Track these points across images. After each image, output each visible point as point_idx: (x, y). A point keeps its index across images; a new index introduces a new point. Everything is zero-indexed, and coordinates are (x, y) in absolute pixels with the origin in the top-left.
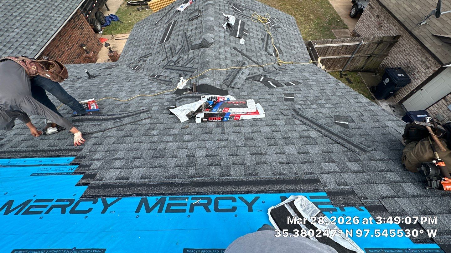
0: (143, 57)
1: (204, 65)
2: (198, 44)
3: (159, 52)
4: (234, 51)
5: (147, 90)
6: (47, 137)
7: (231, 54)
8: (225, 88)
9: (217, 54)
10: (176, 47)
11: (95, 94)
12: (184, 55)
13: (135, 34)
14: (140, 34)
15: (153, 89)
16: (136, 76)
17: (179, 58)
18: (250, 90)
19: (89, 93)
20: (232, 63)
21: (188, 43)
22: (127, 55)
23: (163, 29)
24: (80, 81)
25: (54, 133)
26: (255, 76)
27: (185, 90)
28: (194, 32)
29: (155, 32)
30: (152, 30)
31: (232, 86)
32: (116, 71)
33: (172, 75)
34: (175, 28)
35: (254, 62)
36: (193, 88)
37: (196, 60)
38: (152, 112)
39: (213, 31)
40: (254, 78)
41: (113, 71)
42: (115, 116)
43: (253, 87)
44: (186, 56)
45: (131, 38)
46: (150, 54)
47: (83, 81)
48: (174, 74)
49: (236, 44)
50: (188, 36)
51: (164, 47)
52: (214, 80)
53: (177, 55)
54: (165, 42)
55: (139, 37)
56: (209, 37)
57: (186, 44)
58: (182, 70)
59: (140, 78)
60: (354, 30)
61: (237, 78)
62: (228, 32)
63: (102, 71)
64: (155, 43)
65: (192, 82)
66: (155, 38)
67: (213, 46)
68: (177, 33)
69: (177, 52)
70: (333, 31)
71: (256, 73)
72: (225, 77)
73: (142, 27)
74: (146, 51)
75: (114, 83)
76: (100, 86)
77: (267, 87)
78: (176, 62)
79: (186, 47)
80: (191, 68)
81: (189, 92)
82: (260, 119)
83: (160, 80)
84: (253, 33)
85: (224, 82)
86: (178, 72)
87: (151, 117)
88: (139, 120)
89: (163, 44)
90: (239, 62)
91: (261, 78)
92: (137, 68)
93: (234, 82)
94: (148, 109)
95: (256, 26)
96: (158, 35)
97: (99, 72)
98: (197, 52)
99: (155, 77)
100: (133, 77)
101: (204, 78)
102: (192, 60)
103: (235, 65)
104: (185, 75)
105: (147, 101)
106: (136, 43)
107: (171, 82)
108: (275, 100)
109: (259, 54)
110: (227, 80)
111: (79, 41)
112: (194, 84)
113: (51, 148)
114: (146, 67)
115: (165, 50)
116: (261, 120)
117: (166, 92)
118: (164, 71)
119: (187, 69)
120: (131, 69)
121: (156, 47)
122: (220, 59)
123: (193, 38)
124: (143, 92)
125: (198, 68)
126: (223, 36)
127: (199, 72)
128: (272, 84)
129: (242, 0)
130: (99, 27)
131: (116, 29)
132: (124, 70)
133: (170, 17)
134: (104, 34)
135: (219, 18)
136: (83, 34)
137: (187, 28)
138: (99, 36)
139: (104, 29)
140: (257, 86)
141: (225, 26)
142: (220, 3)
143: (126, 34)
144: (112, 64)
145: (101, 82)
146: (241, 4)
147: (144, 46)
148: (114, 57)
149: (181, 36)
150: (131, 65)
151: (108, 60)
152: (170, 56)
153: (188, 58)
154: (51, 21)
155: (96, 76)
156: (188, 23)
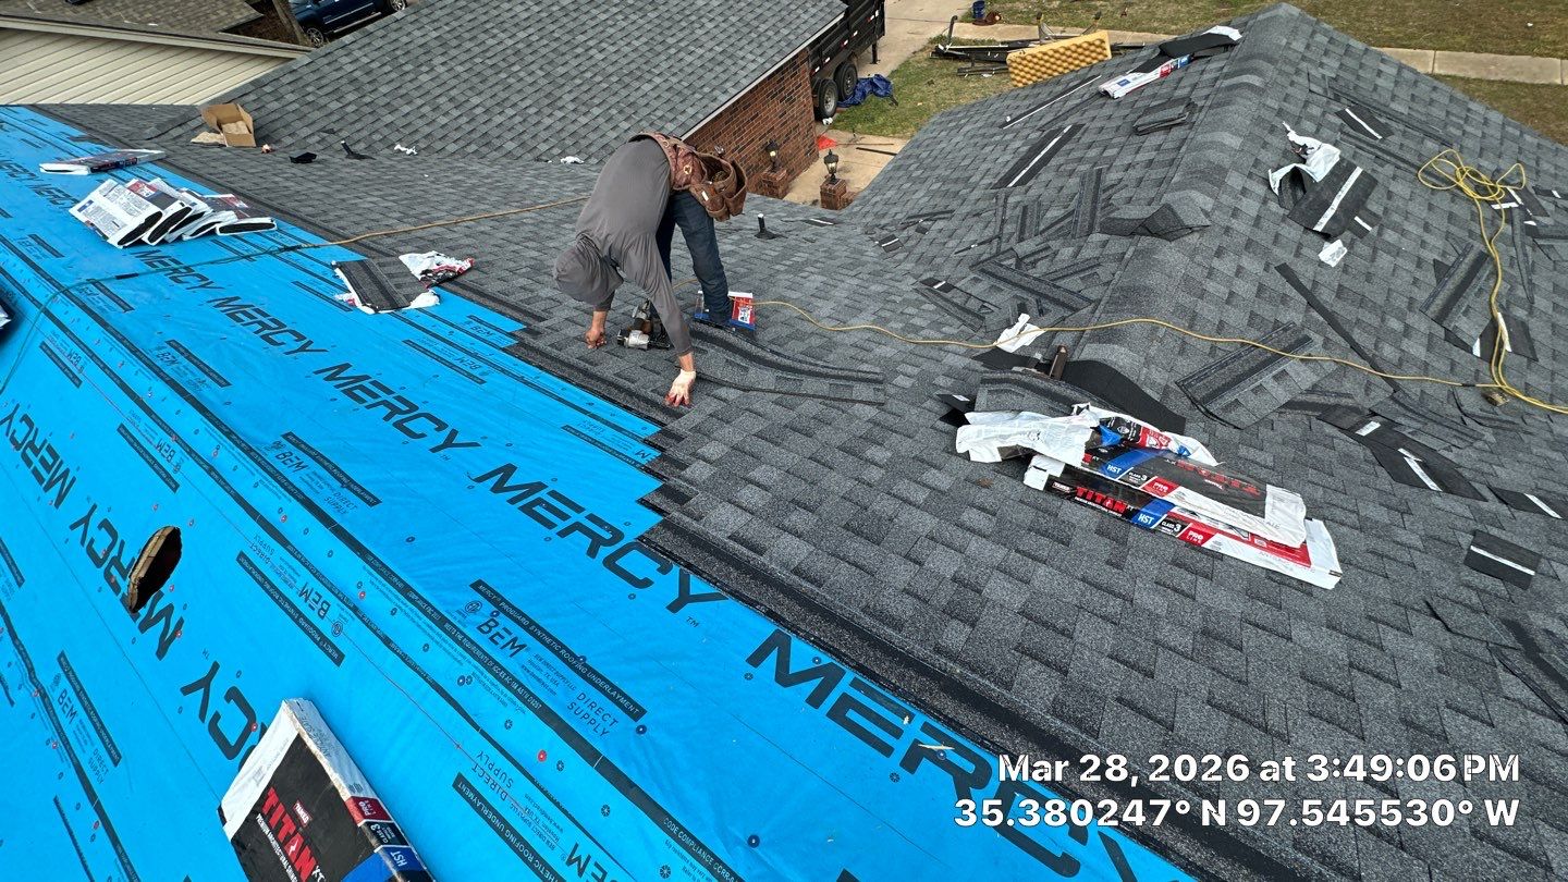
0: (921, 216)
1: (1131, 298)
2: (1133, 220)
3: (978, 215)
4: (1277, 282)
5: (900, 318)
6: (620, 351)
7: (1261, 289)
8: (1179, 405)
9: (1198, 273)
10: (1048, 210)
11: (757, 282)
12: (1063, 245)
13: (927, 142)
14: (943, 145)
15: (914, 321)
17: (1041, 251)
18: (1290, 452)
19: (746, 275)
20: (1250, 324)
21: (1094, 209)
22: (878, 198)
23: (1023, 145)
25: (639, 348)
26: (1337, 406)
27: (1021, 359)
28: (1134, 174)
29: (991, 148)
30: (986, 141)
31: (1214, 408)
32: (830, 235)
33: (995, 298)
34: (1067, 147)
35: (1355, 347)
36: (1052, 361)
37: (1103, 273)
38: (892, 391)
39: (1219, 187)
40: (1327, 413)
41: (822, 235)
43: (1309, 446)
44: (1071, 249)
45: (907, 155)
46: (948, 212)
48: (1004, 298)
49: (1298, 254)
50: (1108, 183)
51: (1001, 202)
52: (1148, 362)
53: (1039, 239)
54: (1015, 186)
55: (934, 154)
56: (1195, 203)
57: (1086, 207)
58: (1038, 293)
61: (1247, 387)
62: (1280, 203)
63: (794, 226)
64: (977, 184)
65: (1056, 342)
66: (984, 166)
67: (1194, 239)
68: (1069, 167)
71: (1348, 396)
72: (1196, 367)
73: (956, 126)
74: (938, 200)
75: (812, 270)
76: (777, 267)
77: (1383, 473)
78: (1027, 260)
79: (1083, 220)
80: (1072, 293)
81: (1033, 370)
82: (1304, 587)
83: (947, 300)
84: (1403, 233)
85: (1184, 385)
86: (1018, 293)
87: (881, 404)
88: (846, 400)
89: (1002, 193)
90: (1285, 330)
91: (1364, 423)
92: (889, 245)
93: (1229, 398)
94: (881, 377)
95: (1431, 207)
96: (999, 161)
97: (787, 228)
98: (1117, 245)
99: (936, 287)
101: (1109, 341)
102: (1088, 269)
103: (1258, 334)
104: (1041, 312)
105: (887, 351)
106: (917, 169)
107: (983, 318)
109: (1395, 324)
110: (1201, 380)
111: (768, 131)
112: (1063, 351)
113: (621, 382)
114: (919, 250)
115: (1002, 212)
116: (1310, 594)
117: (953, 345)
118: (973, 276)
119: (1057, 294)
120: (872, 243)
121: (977, 194)
122: (1202, 294)
123: (1125, 194)
124: (885, 321)
125: (1100, 300)
126: (1254, 214)
127: (1097, 314)
128: (1418, 470)
129: (1403, 93)
130: (830, 106)
131: (873, 120)
132: (852, 241)
133: (1063, 110)
134: (833, 126)
135: (1265, 145)
136: (787, 117)
137: (1114, 158)
138: (819, 130)
139: (842, 112)
140: (1333, 448)
141: (1276, 178)
142: (1290, 90)
143: (891, 141)
144: (828, 213)
145: (783, 256)
146: (1393, 106)
147: (939, 185)
148: (833, 196)
149: (1078, 180)
150: (877, 230)
151: (815, 202)
152: (1012, 234)
153: (1075, 255)
154: (733, 69)
155: (778, 236)
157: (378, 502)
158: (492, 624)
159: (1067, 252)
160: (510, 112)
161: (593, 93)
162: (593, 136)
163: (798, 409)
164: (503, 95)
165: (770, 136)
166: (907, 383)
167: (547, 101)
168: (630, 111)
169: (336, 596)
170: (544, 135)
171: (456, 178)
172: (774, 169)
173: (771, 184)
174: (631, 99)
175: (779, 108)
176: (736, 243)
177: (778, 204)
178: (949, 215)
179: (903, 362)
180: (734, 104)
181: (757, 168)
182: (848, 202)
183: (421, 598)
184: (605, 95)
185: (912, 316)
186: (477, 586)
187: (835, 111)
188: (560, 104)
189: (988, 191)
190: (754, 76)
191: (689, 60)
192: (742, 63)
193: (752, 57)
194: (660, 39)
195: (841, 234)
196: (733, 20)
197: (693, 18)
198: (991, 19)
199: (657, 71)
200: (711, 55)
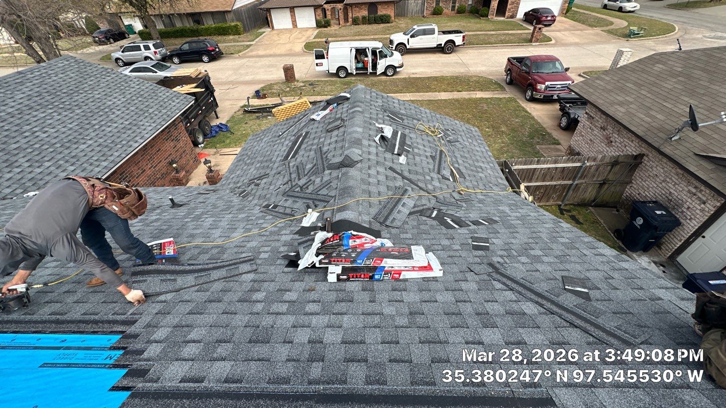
0: (255, 179)
1: (346, 192)
2: (337, 163)
3: (279, 173)
4: (390, 173)
5: (256, 226)
7: (387, 177)
8: (376, 226)
9: (365, 177)
10: (306, 166)
12: (316, 178)
13: (249, 148)
14: (256, 148)
16: (241, 206)
17: (309, 182)
18: (415, 231)
20: (388, 190)
21: (323, 162)
22: (233, 176)
23: (290, 142)
24: (158, 211)
26: (423, 209)
27: (313, 227)
28: (332, 146)
29: (277, 145)
30: (274, 143)
31: (388, 223)
32: (213, 198)
33: (296, 206)
34: (306, 140)
35: (421, 188)
36: (326, 224)
37: (333, 184)
38: (259, 262)
39: (361, 146)
40: (422, 213)
41: (208, 199)
43: (421, 226)
44: (320, 178)
45: (242, 154)
46: (266, 175)
47: (163, 212)
48: (300, 204)
49: (393, 162)
50: (324, 151)
51: (287, 166)
52: (360, 214)
53: (306, 177)
54: (290, 159)
55: (254, 152)
56: (355, 153)
57: (320, 162)
58: (312, 199)
59: (246, 209)
60: (570, 147)
61: (395, 211)
62: (381, 147)
63: (192, 197)
64: (275, 161)
65: (325, 217)
66: (276, 153)
67: (359, 165)
68: (309, 148)
69: (306, 173)
70: (538, 147)
71: (425, 205)
72: (377, 210)
73: (260, 140)
74: (261, 171)
75: (207, 216)
77: (443, 227)
78: (304, 187)
79: (320, 166)
80: (325, 195)
82: (435, 279)
83: (276, 212)
84: (419, 149)
85: (375, 218)
86: (305, 201)
87: (256, 270)
88: (237, 275)
89: (286, 162)
90: (399, 189)
91: (433, 212)
92: (244, 195)
93: (391, 218)
94: (252, 257)
95: (423, 140)
96: (282, 150)
97: (188, 200)
98: (335, 173)
99: (270, 208)
100: (237, 207)
101: (344, 210)
102: (328, 184)
103: (392, 193)
104: (316, 206)
105: (253, 244)
106: (248, 159)
107: (294, 216)
108: (458, 247)
109: (428, 178)
110: (379, 215)
111: (169, 156)
112: (328, 219)
114: (258, 194)
115: (290, 170)
116: (437, 281)
117: (284, 231)
118: (284, 199)
119: (320, 197)
120: (235, 196)
121: (276, 165)
122: (369, 184)
123: (331, 154)
124: (250, 230)
125: (336, 196)
126: (375, 152)
127: (336, 201)
128: (452, 223)
129: (402, 107)
130: (201, 139)
131: (224, 142)
132: (225, 197)
133: (300, 127)
134: (205, 147)
135: (370, 129)
136: (177, 147)
137: (324, 142)
138: (198, 150)
139: (208, 141)
140: (427, 224)
141: (377, 139)
142: (371, 111)
143: (236, 149)
144: (210, 187)
145: (189, 214)
146: (401, 111)
147: (259, 164)
148: (214, 178)
149: (314, 152)
150: (236, 190)
152: (295, 178)
153: (322, 181)
154: (139, 131)
155: (184, 204)
156: (325, 135)
159: (318, 180)
162: (47, 178)
172: (177, 172)
173: (178, 179)
175: (172, 144)
176: (159, 214)
177: (182, 189)
181: (168, 174)
185: (262, 224)
187: (204, 141)
189: (281, 163)
190: (152, 132)
191: (110, 129)
192: (144, 127)
193: (148, 124)
194: (87, 122)
195: (218, 196)
196: (133, 108)
197: (107, 110)
198: (264, 97)
199: (88, 138)
200: (123, 126)
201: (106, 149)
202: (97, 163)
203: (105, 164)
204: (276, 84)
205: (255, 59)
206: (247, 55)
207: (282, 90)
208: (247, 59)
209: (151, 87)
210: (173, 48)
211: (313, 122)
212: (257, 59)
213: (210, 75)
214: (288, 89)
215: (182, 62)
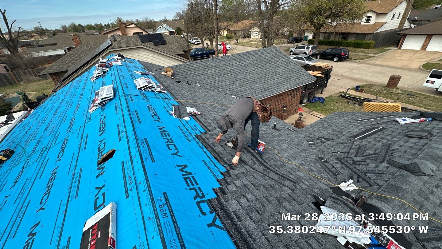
0: (323, 138)
1: (395, 189)
2: (401, 163)
3: (343, 144)
5: (308, 165)
10: (368, 150)
11: (268, 141)
12: (371, 163)
13: (331, 118)
15: (313, 168)
16: (306, 149)
17: (363, 162)
19: (266, 138)
21: (386, 155)
22: (311, 129)
23: (364, 128)
27: (347, 194)
29: (352, 126)
30: (351, 123)
32: (293, 135)
33: (342, 171)
34: (379, 133)
36: (358, 200)
37: (386, 177)
38: (298, 187)
41: (291, 134)
42: (268, 166)
44: (374, 165)
45: (325, 120)
47: (268, 128)
48: (345, 172)
50: (392, 148)
51: (352, 142)
53: (363, 158)
54: (357, 139)
55: (333, 122)
56: (427, 166)
57: (383, 153)
58: (358, 175)
59: (308, 152)
63: (284, 129)
64: (344, 134)
65: (362, 194)
66: (348, 130)
68: (379, 139)
69: (365, 154)
73: (342, 117)
74: (330, 135)
75: (285, 142)
76: (275, 138)
78: (357, 163)
79: (381, 157)
80: (371, 179)
81: (351, 200)
83: (325, 165)
86: (351, 172)
87: (293, 190)
88: (282, 184)
89: (353, 140)
92: (311, 143)
94: (295, 181)
96: (354, 130)
97: (282, 129)
98: (392, 170)
99: (323, 160)
100: (303, 148)
101: (383, 201)
102: (380, 174)
104: (358, 181)
105: (301, 174)
106: (326, 125)
107: (336, 176)
112: (363, 198)
114: (320, 147)
115: (352, 146)
117: (323, 180)
118: (336, 161)
119: (365, 177)
120: (306, 141)
121: (344, 137)
123: (399, 154)
124: (303, 165)
125: (382, 186)
127: (380, 190)
130: (305, 101)
131: (317, 108)
132: (300, 138)
133: (380, 122)
134: (304, 106)
136: (291, 101)
137: (397, 142)
138: (300, 106)
139: (308, 103)
143: (321, 114)
144: (295, 128)
145: (278, 136)
147: (332, 131)
148: (299, 124)
149: (381, 144)
150: (309, 138)
151: (293, 124)
152: (353, 153)
153: (375, 168)
154: (281, 86)
155: (278, 130)
156: (401, 137)
157: (155, 162)
158: (163, 206)
159: (372, 166)
160: (224, 83)
161: (244, 83)
162: (240, 93)
163: (267, 181)
164: (224, 79)
165: (286, 104)
166: (304, 187)
167: (233, 83)
168: (251, 89)
169: (135, 181)
170: (229, 90)
171: (206, 93)
172: (284, 112)
173: (281, 116)
174: (252, 87)
175: (290, 98)
176: (266, 128)
177: (281, 122)
178: (333, 141)
179: (305, 179)
180: (278, 94)
181: (279, 111)
182: (303, 127)
183: (151, 191)
184: (247, 85)
185: (312, 166)
186: (165, 194)
187: (306, 103)
188: (235, 84)
189: (348, 138)
190: (286, 89)
191: (270, 82)
192: (284, 86)
193: (286, 85)
194: (265, 76)
195: (297, 135)
196: (284, 75)
197: (274, 73)
198: (361, 91)
199: (261, 82)
200: (276, 82)
201: (264, 90)
202: (257, 94)
203: (260, 95)
204: (376, 85)
205: (369, 66)
206: (366, 62)
207: (379, 91)
208: (364, 65)
209: (299, 68)
210: (321, 50)
211: (395, 123)
212: (372, 66)
213: (333, 69)
214: (385, 92)
215: (321, 58)
